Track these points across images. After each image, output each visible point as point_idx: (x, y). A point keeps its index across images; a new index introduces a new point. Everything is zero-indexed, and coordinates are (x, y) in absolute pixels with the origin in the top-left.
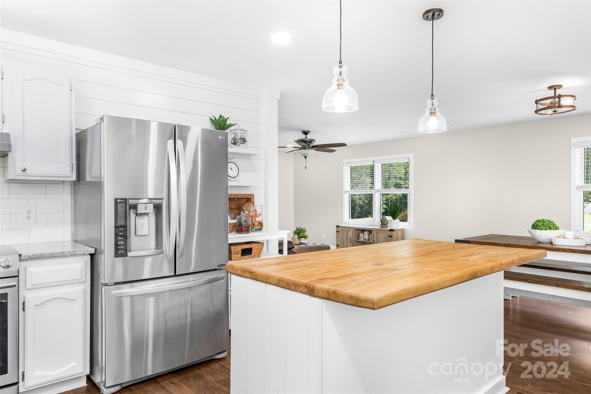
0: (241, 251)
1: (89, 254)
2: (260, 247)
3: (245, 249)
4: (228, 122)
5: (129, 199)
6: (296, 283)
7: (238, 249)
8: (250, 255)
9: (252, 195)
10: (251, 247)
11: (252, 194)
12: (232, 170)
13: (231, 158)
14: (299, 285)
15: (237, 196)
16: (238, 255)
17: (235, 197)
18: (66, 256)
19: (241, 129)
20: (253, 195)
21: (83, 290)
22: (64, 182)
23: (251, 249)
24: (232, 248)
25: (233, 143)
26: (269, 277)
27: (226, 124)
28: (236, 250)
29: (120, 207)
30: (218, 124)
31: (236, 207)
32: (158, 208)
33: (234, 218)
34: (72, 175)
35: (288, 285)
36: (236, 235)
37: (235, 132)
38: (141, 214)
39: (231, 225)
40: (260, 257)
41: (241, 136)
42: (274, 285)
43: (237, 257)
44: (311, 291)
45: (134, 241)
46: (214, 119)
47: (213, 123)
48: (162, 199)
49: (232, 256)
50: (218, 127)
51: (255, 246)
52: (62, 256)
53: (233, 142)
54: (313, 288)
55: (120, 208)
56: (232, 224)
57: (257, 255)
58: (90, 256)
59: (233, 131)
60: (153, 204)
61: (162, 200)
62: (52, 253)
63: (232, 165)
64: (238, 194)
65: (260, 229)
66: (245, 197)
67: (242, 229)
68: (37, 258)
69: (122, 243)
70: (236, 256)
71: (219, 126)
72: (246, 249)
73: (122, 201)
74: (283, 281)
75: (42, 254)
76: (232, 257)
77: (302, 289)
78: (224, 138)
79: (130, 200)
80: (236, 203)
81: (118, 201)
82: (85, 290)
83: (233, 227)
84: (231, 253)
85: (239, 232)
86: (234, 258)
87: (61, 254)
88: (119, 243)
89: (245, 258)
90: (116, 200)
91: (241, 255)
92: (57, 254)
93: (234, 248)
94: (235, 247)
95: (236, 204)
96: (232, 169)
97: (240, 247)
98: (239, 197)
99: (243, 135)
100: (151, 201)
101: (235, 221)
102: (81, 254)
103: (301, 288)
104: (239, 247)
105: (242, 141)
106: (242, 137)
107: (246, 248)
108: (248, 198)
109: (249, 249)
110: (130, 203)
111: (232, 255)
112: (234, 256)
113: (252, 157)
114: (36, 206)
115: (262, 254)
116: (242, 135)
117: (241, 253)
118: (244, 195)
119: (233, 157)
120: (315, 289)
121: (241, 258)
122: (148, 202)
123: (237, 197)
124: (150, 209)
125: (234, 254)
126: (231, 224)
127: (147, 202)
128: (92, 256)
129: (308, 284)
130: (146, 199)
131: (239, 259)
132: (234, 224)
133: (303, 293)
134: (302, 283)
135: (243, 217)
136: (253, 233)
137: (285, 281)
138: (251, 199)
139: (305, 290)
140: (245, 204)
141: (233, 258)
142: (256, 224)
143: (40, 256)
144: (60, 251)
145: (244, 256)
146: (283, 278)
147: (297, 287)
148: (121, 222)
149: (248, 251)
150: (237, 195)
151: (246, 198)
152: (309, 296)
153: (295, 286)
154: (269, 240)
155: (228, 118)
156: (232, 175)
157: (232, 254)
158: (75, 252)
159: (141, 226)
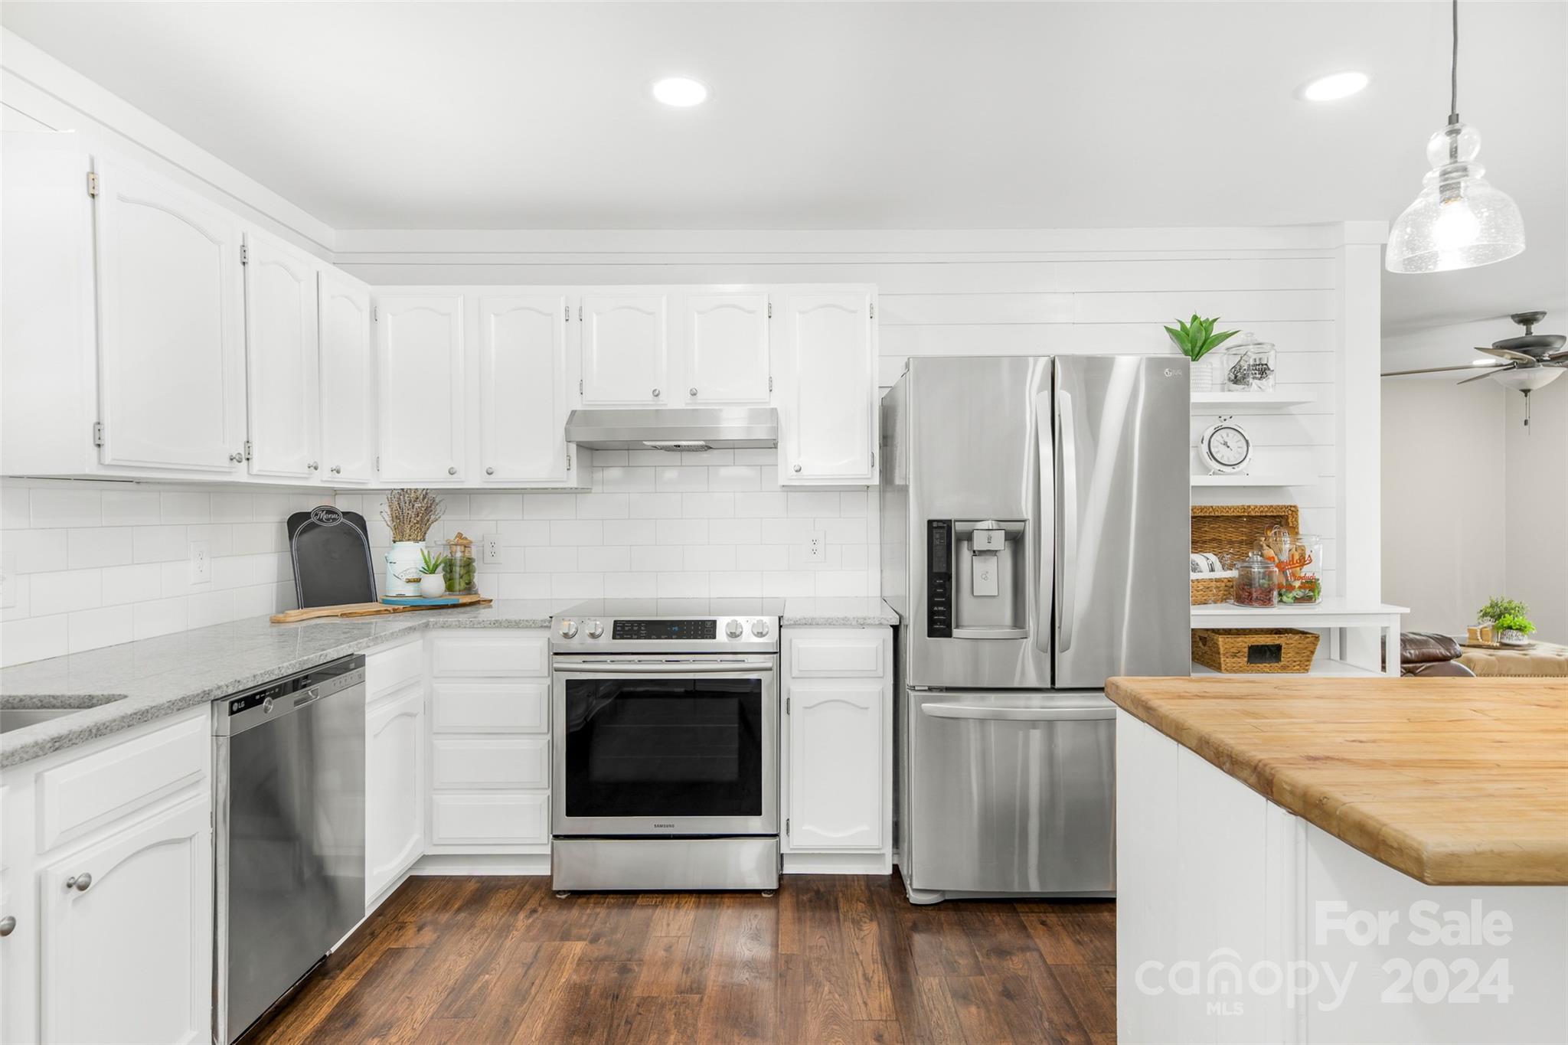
0: (1246, 650)
1: (892, 626)
2: (1307, 646)
3: (1258, 646)
4: (1217, 330)
5: (956, 521)
6: (1234, 756)
7: (1238, 645)
8: (1276, 664)
9: (1292, 509)
10: (1277, 642)
11: (1291, 506)
12: (1228, 447)
13: (1227, 417)
14: (1242, 763)
15: (1244, 512)
16: (1239, 660)
17: (1238, 514)
18: (851, 626)
19: (1256, 342)
20: (1294, 510)
21: (879, 692)
22: (868, 487)
23: (1279, 648)
24: (1220, 639)
25: (1233, 381)
26: (1181, 726)
27: (1212, 335)
28: (1232, 645)
29: (938, 536)
30: (1190, 338)
31: (1244, 538)
32: (1016, 540)
33: (1231, 567)
34: (872, 476)
35: (1218, 758)
36: (1233, 609)
37: (1238, 352)
38: (982, 553)
39: (1223, 584)
40: (1307, 670)
41: (1255, 360)
42: (1190, 748)
43: (1234, 665)
44: (1266, 785)
45: (967, 606)
46: (1178, 327)
47: (1174, 338)
48: (1024, 521)
49: (1222, 659)
50: (1190, 345)
51: (1291, 641)
52: (844, 624)
53: (1233, 377)
54: (1271, 778)
55: (937, 539)
56: (1226, 580)
57: (1298, 665)
58: (891, 630)
59: (1233, 351)
60: (1003, 531)
61: (1023, 523)
62: (829, 618)
63: (1228, 435)
64: (1249, 507)
65: (1308, 599)
66: (1269, 514)
67: (1250, 594)
68: (806, 624)
69: (941, 608)
70: (1233, 660)
71: (1191, 342)
72: (1262, 646)
73: (941, 524)
74: (1208, 743)
75: (812, 619)
76: (1222, 662)
77: (1246, 773)
78: (1180, 373)
79: (956, 523)
80: (1245, 528)
81: (935, 525)
82: (883, 692)
83: (1226, 588)
84: (1219, 653)
85: (1243, 603)
86: (1228, 665)
87: (842, 622)
88: (936, 608)
89: (1259, 669)
90: (930, 522)
91: (1246, 659)
92: (837, 621)
93: (1227, 640)
94: (1229, 640)
95: (1244, 530)
96: (1228, 444)
97: (1246, 640)
98: (1253, 514)
99: (1261, 356)
100: (999, 525)
101: (1233, 574)
102: (875, 625)
103: (1245, 771)
104: (1240, 639)
105: (1257, 372)
106: (1258, 363)
107: (1263, 643)
108: (1281, 516)
109: (1272, 649)
110: (957, 528)
111: (1220, 658)
112: (1228, 660)
113: (1293, 409)
114: (825, 531)
115: (1312, 663)
116: (1257, 357)
117: (1246, 655)
118: (1266, 509)
119: (1231, 414)
120: (1274, 781)
121: (1248, 669)
122: (994, 528)
123: (1246, 514)
124: (999, 541)
125: (1227, 655)
126: (1223, 581)
127: (991, 528)
128: (896, 629)
129: (1260, 765)
130: (990, 522)
131: (1241, 669)
132: (1229, 581)
133: (1251, 786)
134: (1247, 759)
135: (1256, 565)
136: (1282, 606)
137: (1212, 746)
138: (1288, 518)
139: (1253, 779)
140: (1268, 532)
141: (1223, 666)
142: (1297, 584)
143: (810, 621)
144: (841, 616)
145: (1256, 663)
146: (1210, 735)
147: (1235, 766)
148: (940, 568)
149: (1268, 653)
150: (1244, 508)
151: (1271, 516)
152: (1264, 799)
153: (1233, 765)
154: (1348, 631)
155: (1215, 320)
156: (1228, 459)
157: (1222, 656)
158: (865, 619)
159: (984, 576)
